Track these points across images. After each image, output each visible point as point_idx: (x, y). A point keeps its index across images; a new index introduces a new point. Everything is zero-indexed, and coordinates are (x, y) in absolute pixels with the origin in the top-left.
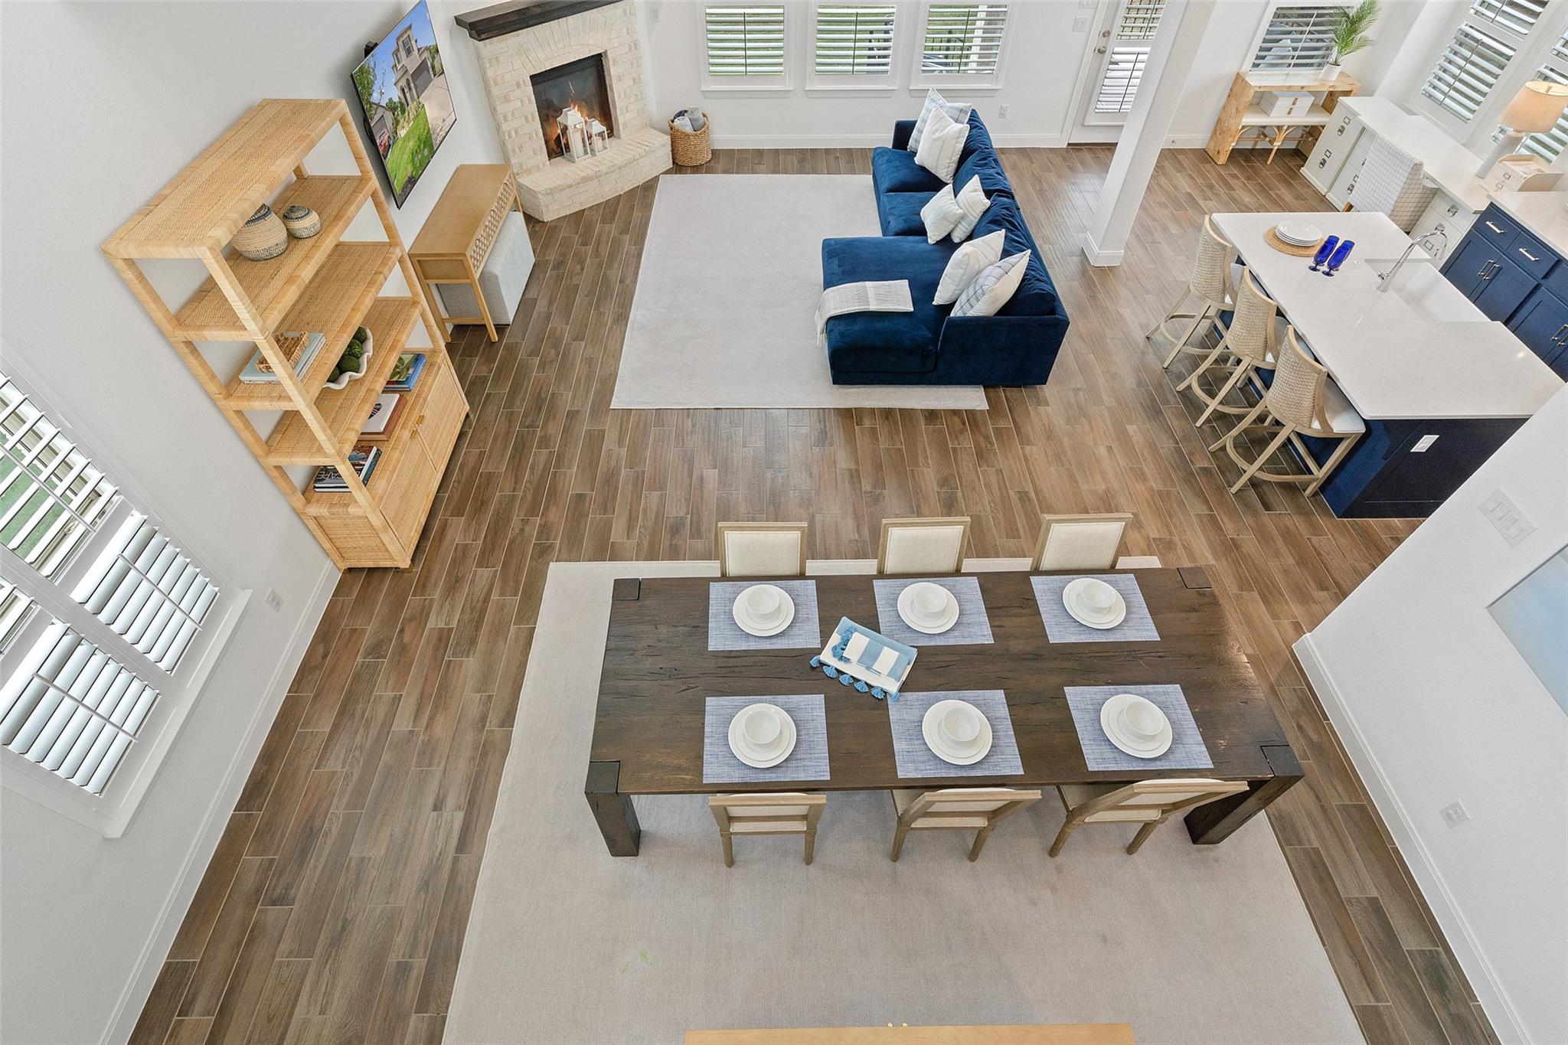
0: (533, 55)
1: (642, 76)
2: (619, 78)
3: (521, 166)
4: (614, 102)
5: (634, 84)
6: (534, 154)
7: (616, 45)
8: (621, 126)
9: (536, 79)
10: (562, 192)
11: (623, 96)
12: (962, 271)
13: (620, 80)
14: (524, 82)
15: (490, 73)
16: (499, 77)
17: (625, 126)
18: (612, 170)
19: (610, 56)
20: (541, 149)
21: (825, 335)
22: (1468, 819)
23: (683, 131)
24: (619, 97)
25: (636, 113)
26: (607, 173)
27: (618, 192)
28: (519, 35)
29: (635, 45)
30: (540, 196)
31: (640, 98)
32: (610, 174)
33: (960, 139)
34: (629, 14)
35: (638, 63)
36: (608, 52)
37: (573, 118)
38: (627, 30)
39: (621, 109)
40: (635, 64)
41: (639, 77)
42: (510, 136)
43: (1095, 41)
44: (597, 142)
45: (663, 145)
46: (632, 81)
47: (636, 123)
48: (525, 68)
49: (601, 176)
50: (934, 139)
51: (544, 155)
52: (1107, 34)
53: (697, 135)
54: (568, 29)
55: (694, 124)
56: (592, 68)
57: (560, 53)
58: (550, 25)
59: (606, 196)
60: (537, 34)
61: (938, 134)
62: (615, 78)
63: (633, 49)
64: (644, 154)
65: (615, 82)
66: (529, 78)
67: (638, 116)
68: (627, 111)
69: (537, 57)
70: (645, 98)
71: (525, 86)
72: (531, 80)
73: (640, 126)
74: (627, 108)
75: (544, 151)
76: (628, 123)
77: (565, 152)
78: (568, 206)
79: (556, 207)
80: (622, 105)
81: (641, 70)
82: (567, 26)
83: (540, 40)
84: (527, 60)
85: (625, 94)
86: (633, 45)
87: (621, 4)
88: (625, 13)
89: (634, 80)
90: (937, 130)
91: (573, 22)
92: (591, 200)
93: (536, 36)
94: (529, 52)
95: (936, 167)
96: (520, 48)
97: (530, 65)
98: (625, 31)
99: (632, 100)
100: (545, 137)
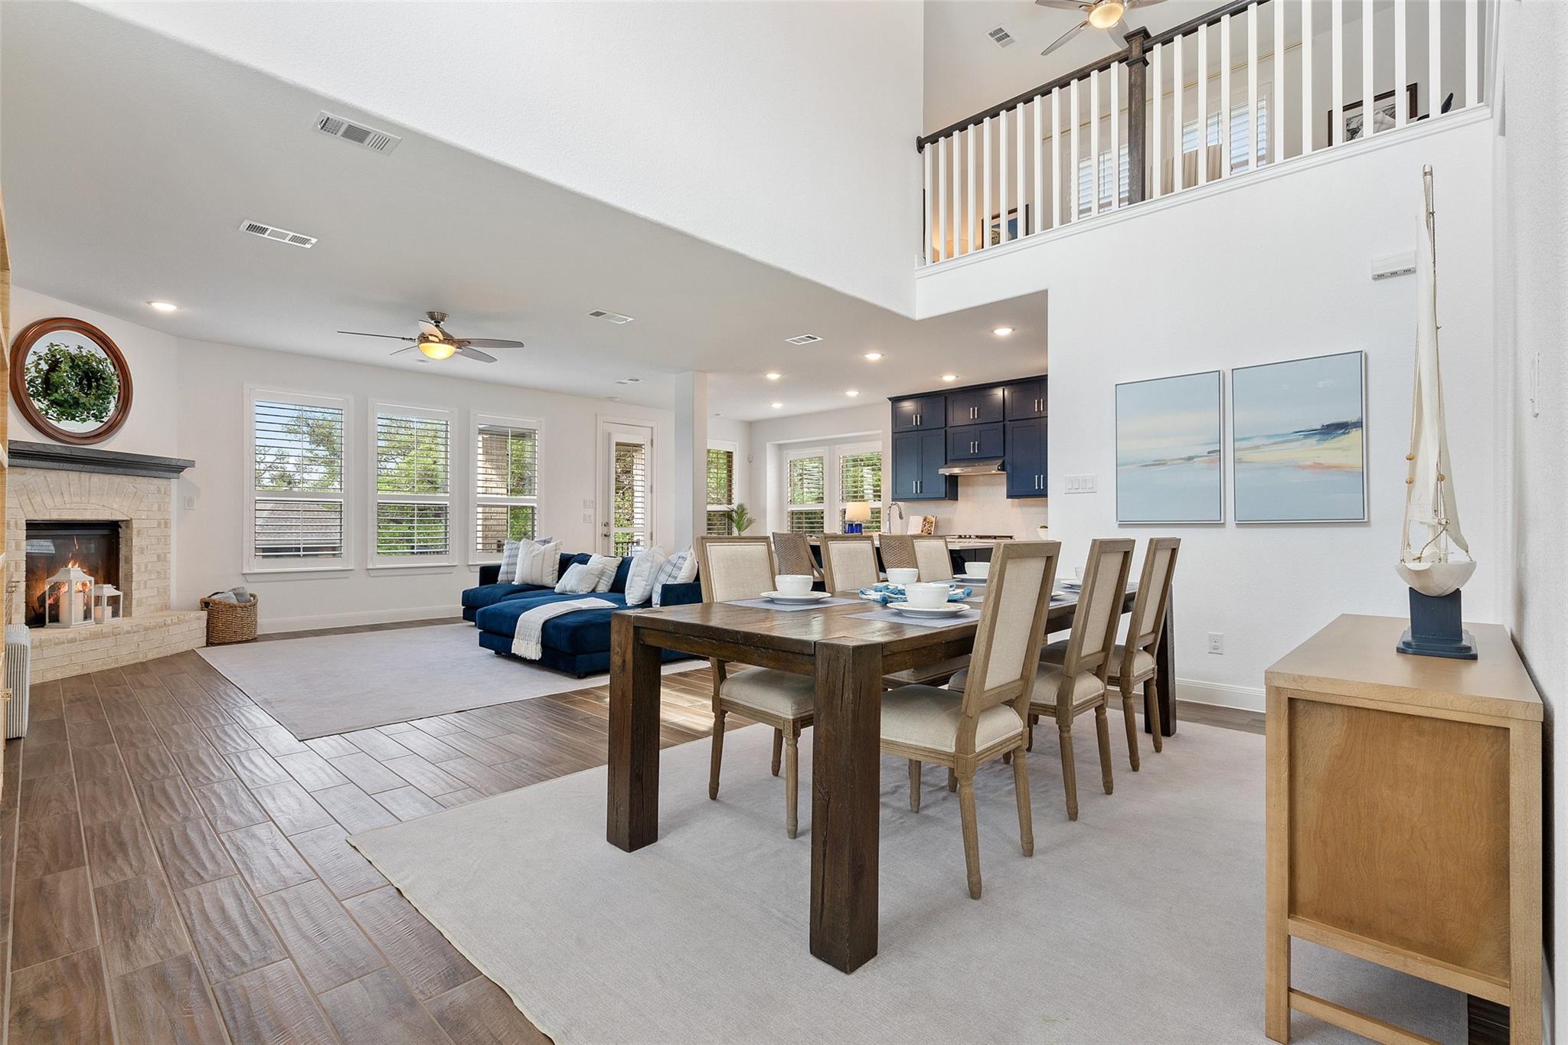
0: (38, 499)
1: (168, 555)
2: (142, 551)
4: (129, 575)
5: (159, 561)
7: (143, 517)
8: (134, 602)
9: (32, 525)
10: (58, 647)
11: (143, 570)
13: (142, 553)
14: (16, 524)
17: (140, 603)
19: (135, 525)
20: (19, 607)
22: (1222, 635)
24: (138, 570)
25: (156, 591)
26: (128, 632)
27: (138, 658)
28: (25, 474)
29: (166, 523)
31: (163, 576)
32: (132, 634)
34: (163, 492)
36: (133, 521)
38: (159, 507)
39: (138, 583)
40: (163, 541)
41: (165, 555)
43: (600, 530)
44: (104, 611)
45: (200, 619)
46: (156, 557)
47: (153, 602)
48: (23, 510)
49: (119, 634)
50: (534, 556)
51: (20, 615)
52: (607, 525)
53: (246, 607)
54: (90, 487)
55: (239, 598)
56: (106, 532)
57: (73, 506)
58: (68, 476)
59: (123, 662)
60: (49, 480)
61: (536, 552)
62: (137, 548)
63: (163, 526)
64: (177, 621)
65: (136, 553)
66: (24, 523)
67: (158, 595)
68: (145, 588)
69: (43, 502)
70: (169, 578)
71: (17, 529)
72: (27, 524)
73: (159, 606)
74: (145, 583)
75: (21, 611)
76: (144, 600)
77: (47, 620)
78: (62, 667)
79: (42, 666)
80: (140, 579)
81: (169, 548)
82: (90, 484)
83: (51, 486)
84: (28, 501)
85: (146, 566)
86: (163, 521)
87: (156, 481)
88: (159, 491)
89: (158, 556)
90: (533, 551)
91: (98, 481)
92: (100, 663)
93: (47, 481)
94: (33, 494)
95: (542, 576)
96: (23, 487)
97: (30, 509)
98: (155, 507)
99: (153, 577)
100: (26, 595)
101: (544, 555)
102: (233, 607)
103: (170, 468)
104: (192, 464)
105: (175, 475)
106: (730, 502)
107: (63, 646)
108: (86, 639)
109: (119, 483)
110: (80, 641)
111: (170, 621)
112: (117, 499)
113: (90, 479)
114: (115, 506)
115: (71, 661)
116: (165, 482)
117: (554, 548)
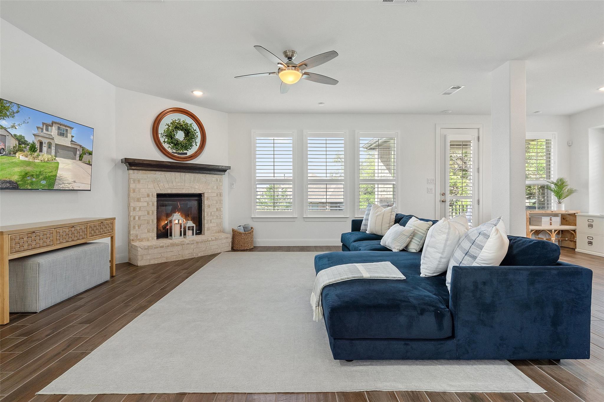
0: (162, 184)
1: (222, 209)
2: (209, 206)
3: (137, 236)
4: (204, 217)
5: (217, 211)
6: (148, 231)
8: (206, 229)
9: (159, 196)
10: (155, 249)
11: (209, 215)
12: (445, 236)
14: (152, 195)
15: (132, 186)
16: (137, 189)
17: (208, 229)
18: (192, 242)
19: (206, 195)
20: (153, 230)
21: (320, 308)
23: (239, 231)
24: (207, 215)
25: (216, 224)
26: (188, 244)
27: (193, 256)
28: (156, 174)
29: (220, 194)
30: (139, 249)
31: (219, 218)
32: (190, 245)
33: (392, 213)
34: (219, 181)
35: (220, 202)
36: (205, 194)
37: (177, 219)
38: (217, 187)
39: (208, 221)
41: (220, 208)
42: (134, 219)
44: (189, 233)
45: (227, 238)
46: (216, 209)
47: (215, 229)
48: (155, 189)
49: (184, 245)
50: (377, 216)
51: (154, 233)
52: (444, 194)
53: (246, 234)
54: (185, 178)
55: (245, 229)
56: (196, 198)
57: (177, 187)
58: (175, 174)
59: (185, 257)
60: (166, 176)
61: (379, 213)
62: (207, 206)
63: (219, 196)
64: (214, 239)
65: (206, 207)
66: (156, 194)
67: (217, 226)
68: (211, 222)
69: (164, 186)
70: (222, 219)
71: (152, 197)
72: (157, 195)
73: (217, 231)
74: (211, 221)
75: (154, 231)
76: (211, 228)
77: (169, 236)
78: (157, 258)
79: (149, 258)
80: (208, 219)
81: (222, 206)
82: (185, 177)
83: (167, 179)
84: (157, 185)
85: (211, 214)
86: (219, 194)
87: (215, 176)
88: (217, 180)
89: (217, 209)
90: (378, 212)
91: (188, 177)
92: (175, 257)
93: (166, 177)
94: (159, 182)
95: (381, 230)
96: (155, 179)
97: (158, 188)
98: (215, 187)
99: (215, 218)
100: (157, 225)
101: (383, 216)
102: (240, 233)
103: (221, 170)
104: (229, 168)
105: (223, 173)
106: (549, 177)
107: (158, 249)
108: (168, 246)
109: (198, 177)
110: (166, 247)
111: (211, 239)
112: (197, 184)
113: (185, 176)
114: (197, 187)
115: (162, 256)
116: (220, 176)
117: (390, 211)
